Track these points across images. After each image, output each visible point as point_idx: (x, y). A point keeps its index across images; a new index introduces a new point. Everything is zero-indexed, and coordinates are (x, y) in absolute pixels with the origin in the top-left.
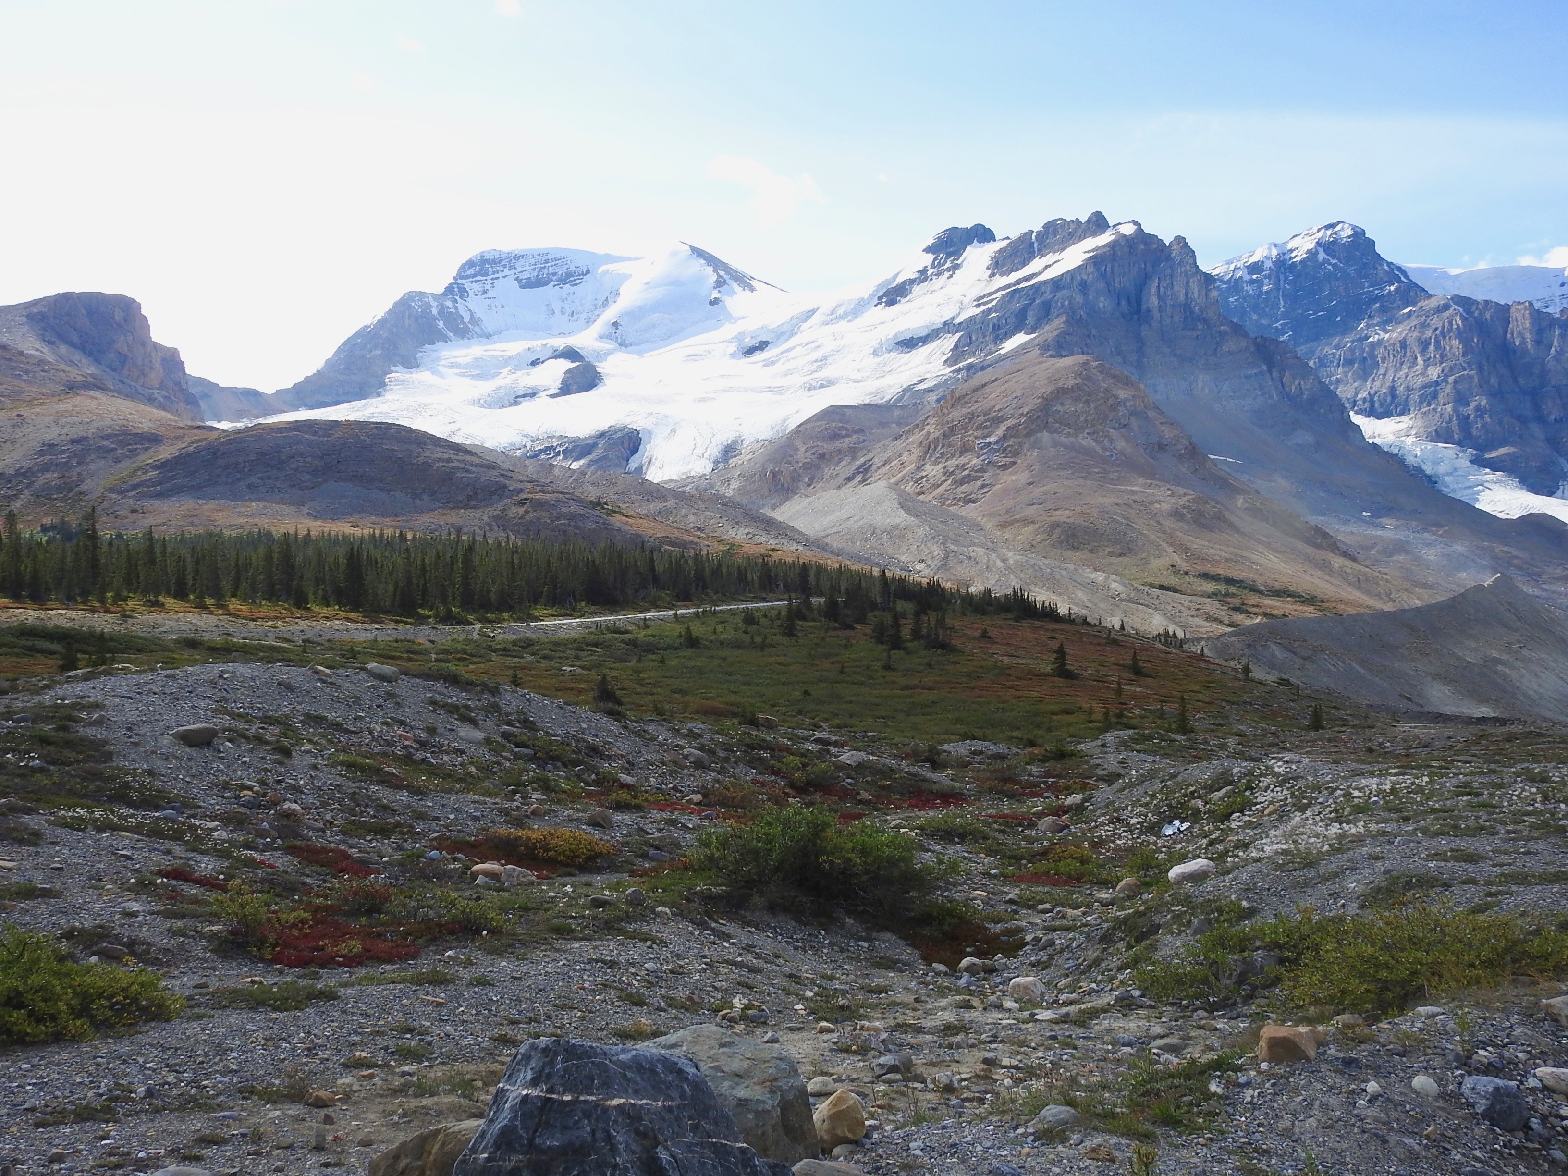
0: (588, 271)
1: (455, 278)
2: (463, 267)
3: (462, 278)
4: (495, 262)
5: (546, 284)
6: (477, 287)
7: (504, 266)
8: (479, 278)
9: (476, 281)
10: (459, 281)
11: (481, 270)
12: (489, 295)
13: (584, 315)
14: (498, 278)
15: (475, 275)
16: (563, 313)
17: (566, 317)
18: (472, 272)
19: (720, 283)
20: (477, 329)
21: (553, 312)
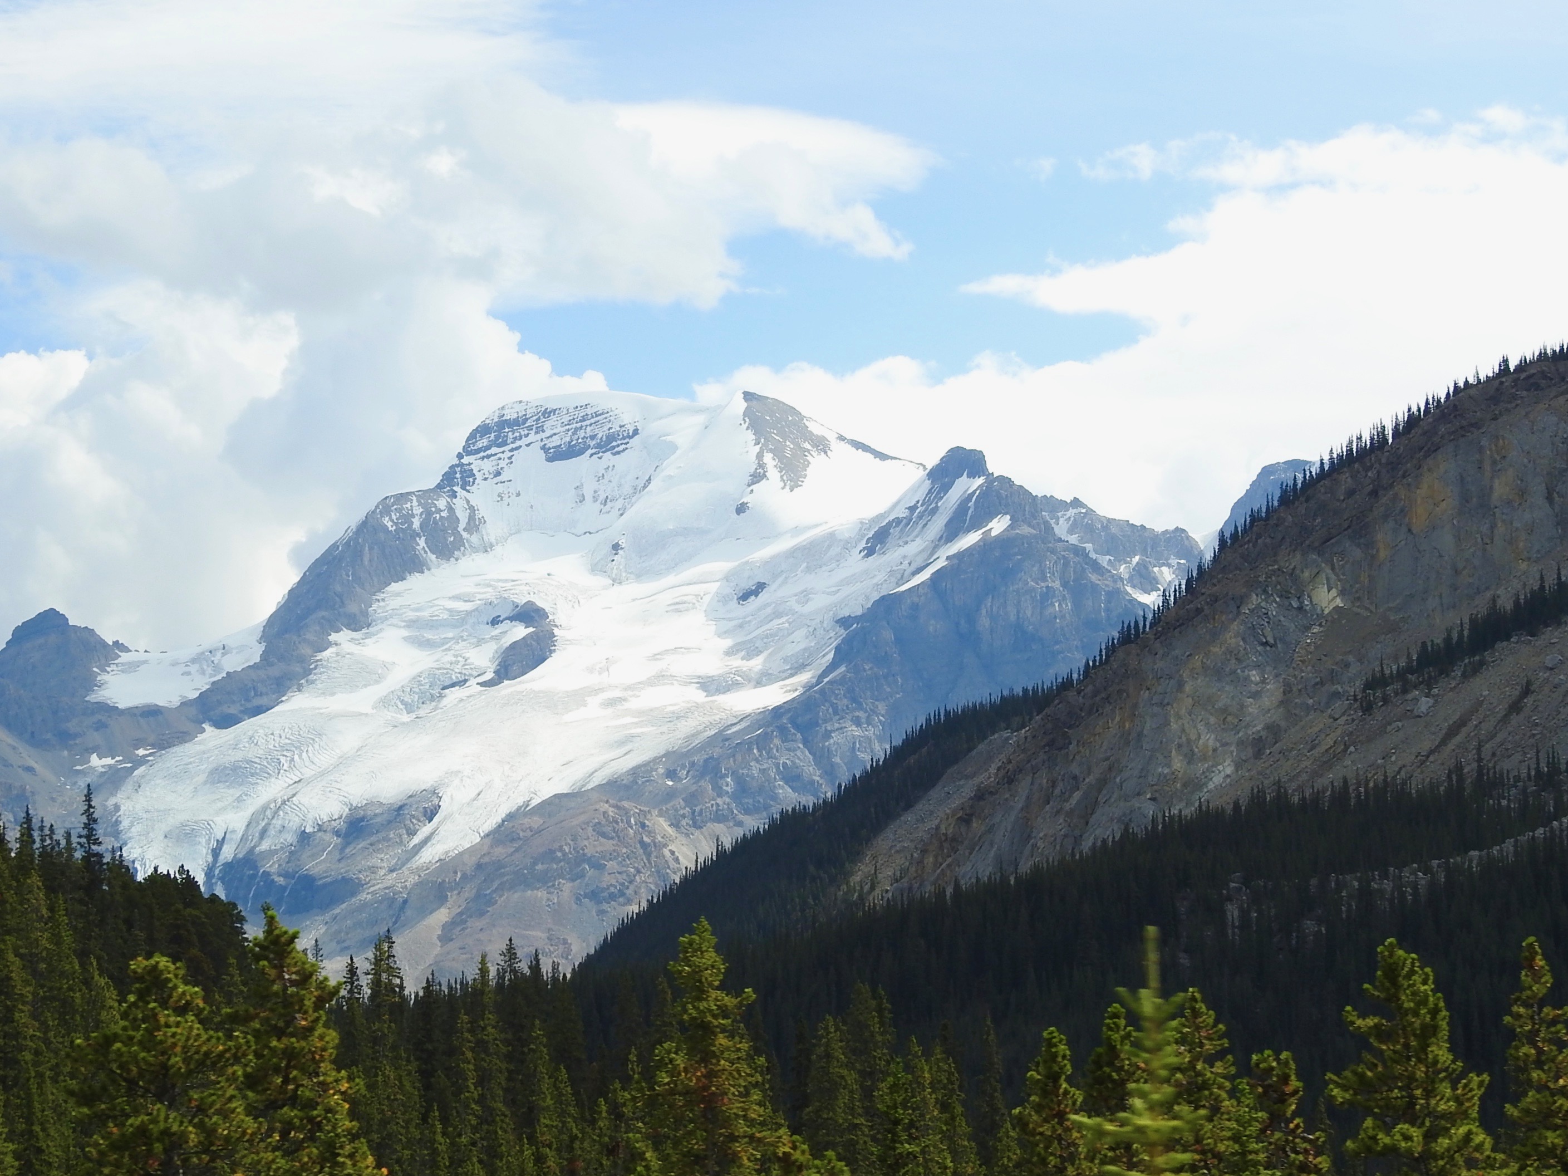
0: (636, 432)
1: (460, 456)
2: (472, 436)
3: (469, 453)
4: (516, 423)
5: (581, 452)
6: (488, 466)
7: (530, 428)
8: (494, 450)
9: (488, 457)
10: (465, 460)
11: (497, 437)
12: (503, 477)
13: (619, 504)
14: (517, 448)
15: (488, 448)
16: (595, 499)
17: (598, 506)
18: (483, 442)
19: (758, 477)
20: (474, 539)
21: (583, 499)
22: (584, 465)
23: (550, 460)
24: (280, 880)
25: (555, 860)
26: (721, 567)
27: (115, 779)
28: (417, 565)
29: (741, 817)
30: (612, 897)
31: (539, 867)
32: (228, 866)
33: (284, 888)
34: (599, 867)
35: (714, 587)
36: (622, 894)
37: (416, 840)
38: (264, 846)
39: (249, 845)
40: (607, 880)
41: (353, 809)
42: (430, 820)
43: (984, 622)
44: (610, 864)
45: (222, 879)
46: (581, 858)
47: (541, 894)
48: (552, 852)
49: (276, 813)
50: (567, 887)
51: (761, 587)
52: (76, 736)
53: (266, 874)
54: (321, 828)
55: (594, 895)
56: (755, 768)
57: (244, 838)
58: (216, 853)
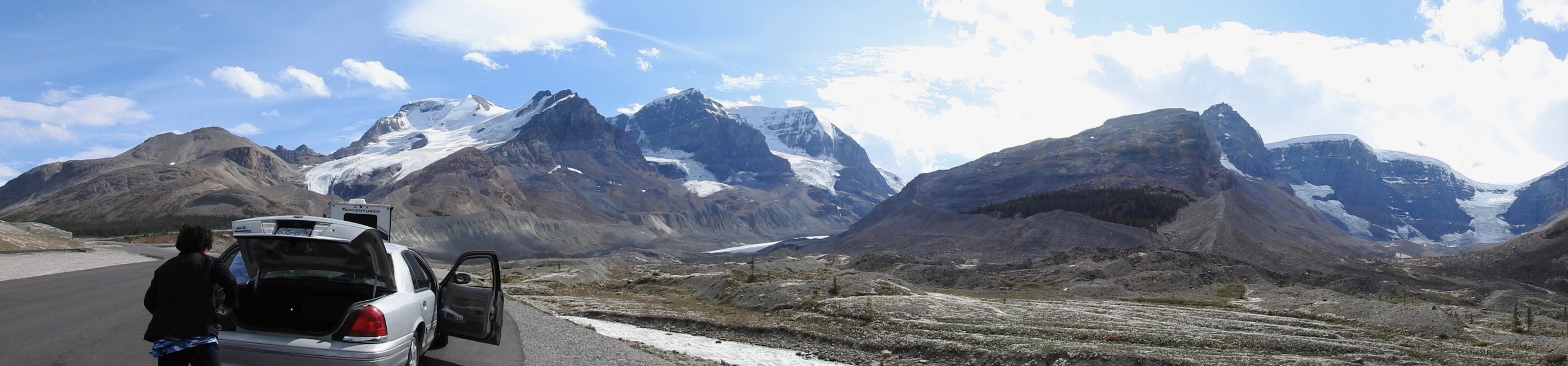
0: (444, 105)
1: (398, 111)
2: (401, 107)
4: (411, 105)
5: (429, 110)
6: (405, 113)
7: (415, 106)
8: (407, 110)
9: (405, 111)
10: (400, 112)
11: (408, 108)
12: (409, 115)
13: (442, 118)
16: (435, 117)
17: (433, 121)
19: (478, 108)
20: (403, 127)
21: (430, 120)
22: (430, 113)
23: (422, 112)
24: (351, 187)
25: (458, 162)
26: (471, 126)
27: (308, 170)
28: (390, 131)
29: (510, 164)
30: (483, 175)
31: (452, 165)
32: (336, 185)
33: (352, 189)
34: (477, 165)
35: (470, 130)
36: (486, 175)
37: (394, 176)
38: (347, 179)
39: (343, 180)
40: (479, 170)
41: (374, 169)
42: (399, 171)
43: (572, 119)
44: (480, 164)
45: (334, 189)
46: (468, 162)
47: (454, 174)
48: (457, 160)
49: (351, 171)
50: (464, 172)
51: (483, 129)
52: (300, 160)
53: (347, 186)
54: (364, 174)
55: (476, 175)
56: (513, 150)
57: (341, 178)
58: (332, 183)
